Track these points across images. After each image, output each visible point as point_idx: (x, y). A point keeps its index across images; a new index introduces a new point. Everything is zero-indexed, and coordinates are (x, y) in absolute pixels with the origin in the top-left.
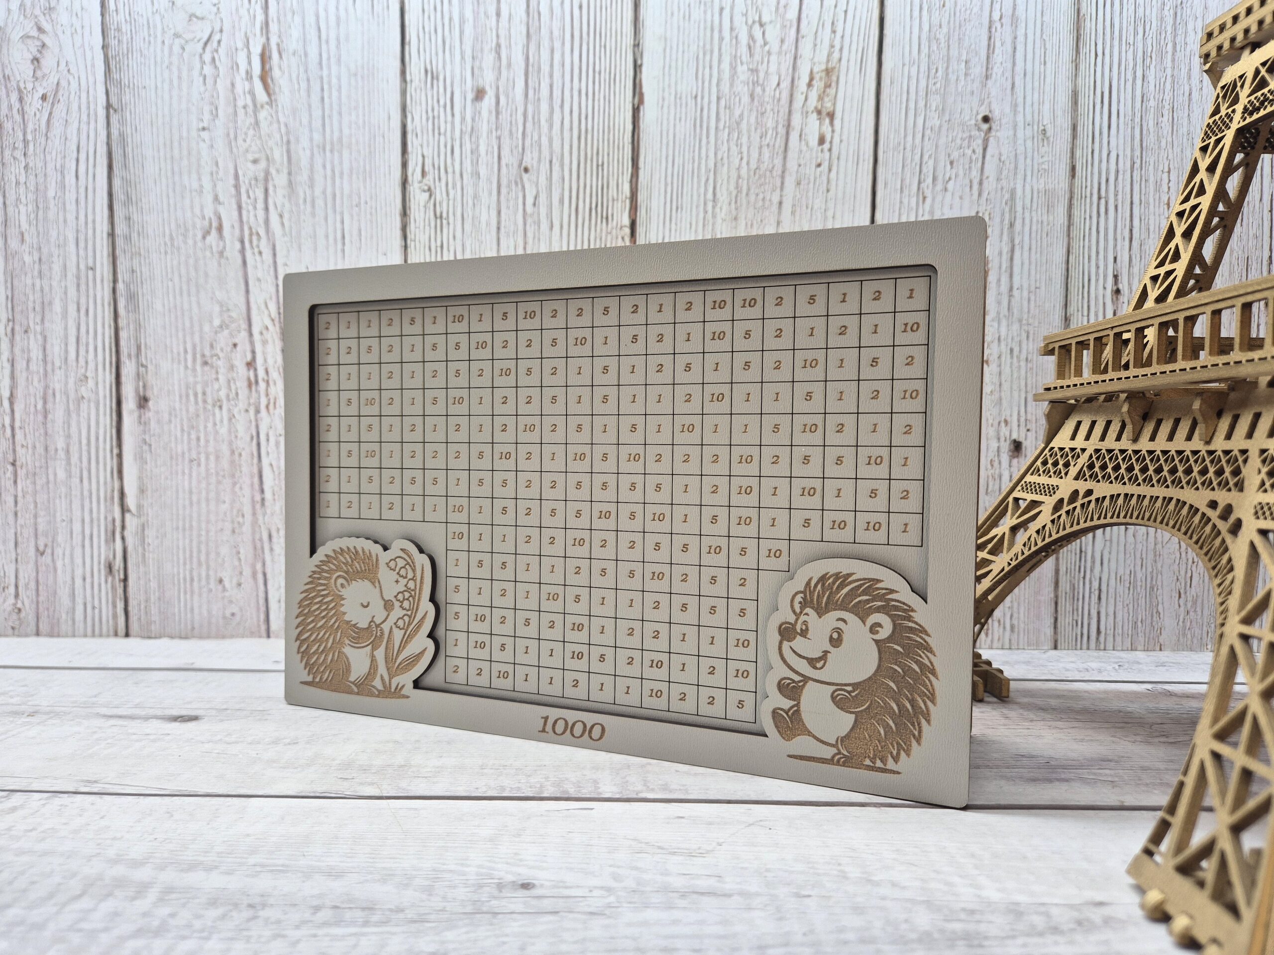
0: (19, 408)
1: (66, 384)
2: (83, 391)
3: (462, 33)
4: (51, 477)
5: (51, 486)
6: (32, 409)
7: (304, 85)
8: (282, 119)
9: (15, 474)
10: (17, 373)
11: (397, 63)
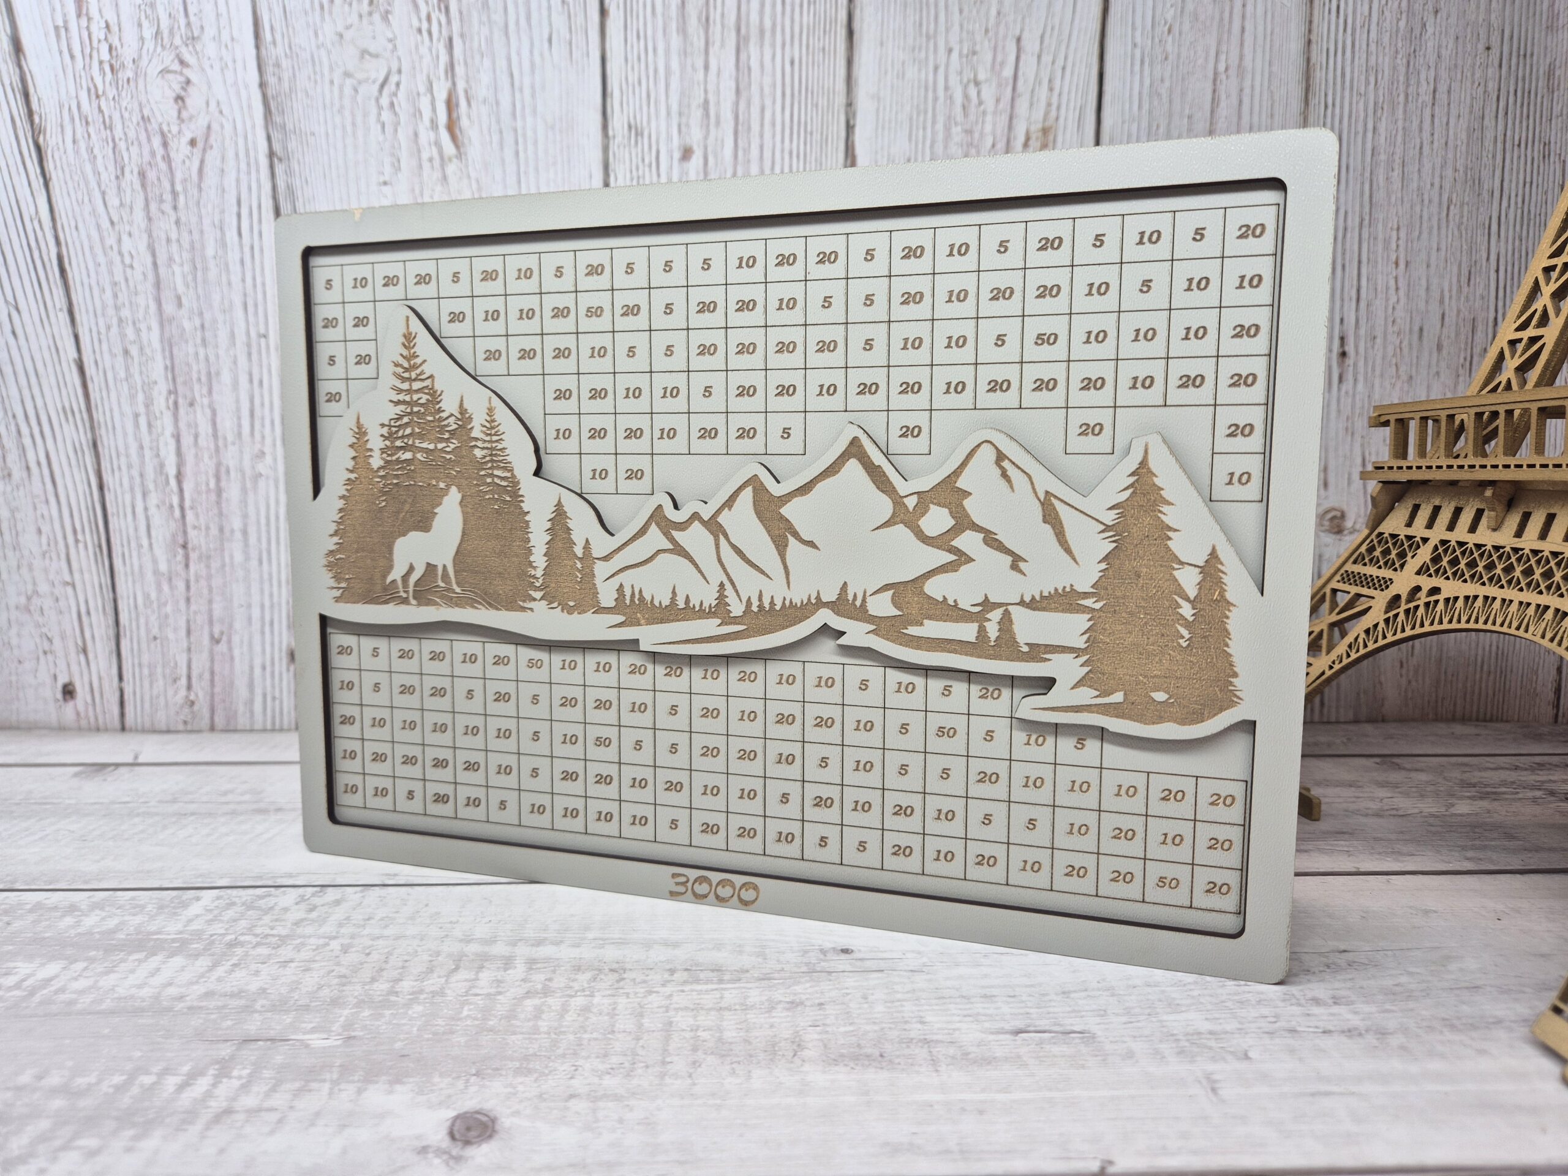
0: (188, 487)
1: (241, 460)
2: (261, 468)
3: (667, 86)
4: (227, 560)
5: (227, 569)
6: (204, 488)
7: (496, 138)
8: (473, 175)
9: (187, 557)
10: (184, 449)
11: (598, 117)
